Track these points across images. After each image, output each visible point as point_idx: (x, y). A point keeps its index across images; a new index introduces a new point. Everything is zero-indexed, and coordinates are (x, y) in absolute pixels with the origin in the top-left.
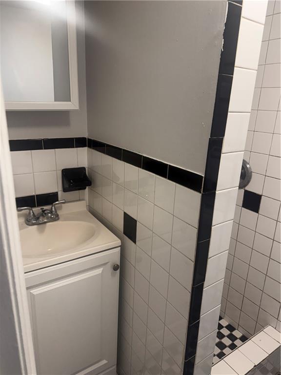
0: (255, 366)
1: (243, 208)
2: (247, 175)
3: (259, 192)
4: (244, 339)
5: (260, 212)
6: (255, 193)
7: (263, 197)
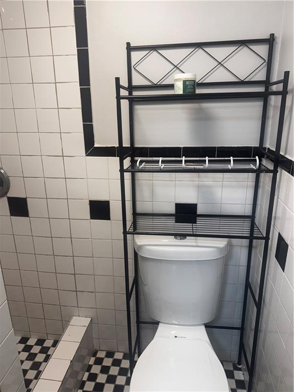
0: (71, 361)
1: (12, 217)
2: (4, 181)
3: (23, 196)
4: (55, 344)
5: (30, 215)
6: (20, 198)
7: (28, 199)
